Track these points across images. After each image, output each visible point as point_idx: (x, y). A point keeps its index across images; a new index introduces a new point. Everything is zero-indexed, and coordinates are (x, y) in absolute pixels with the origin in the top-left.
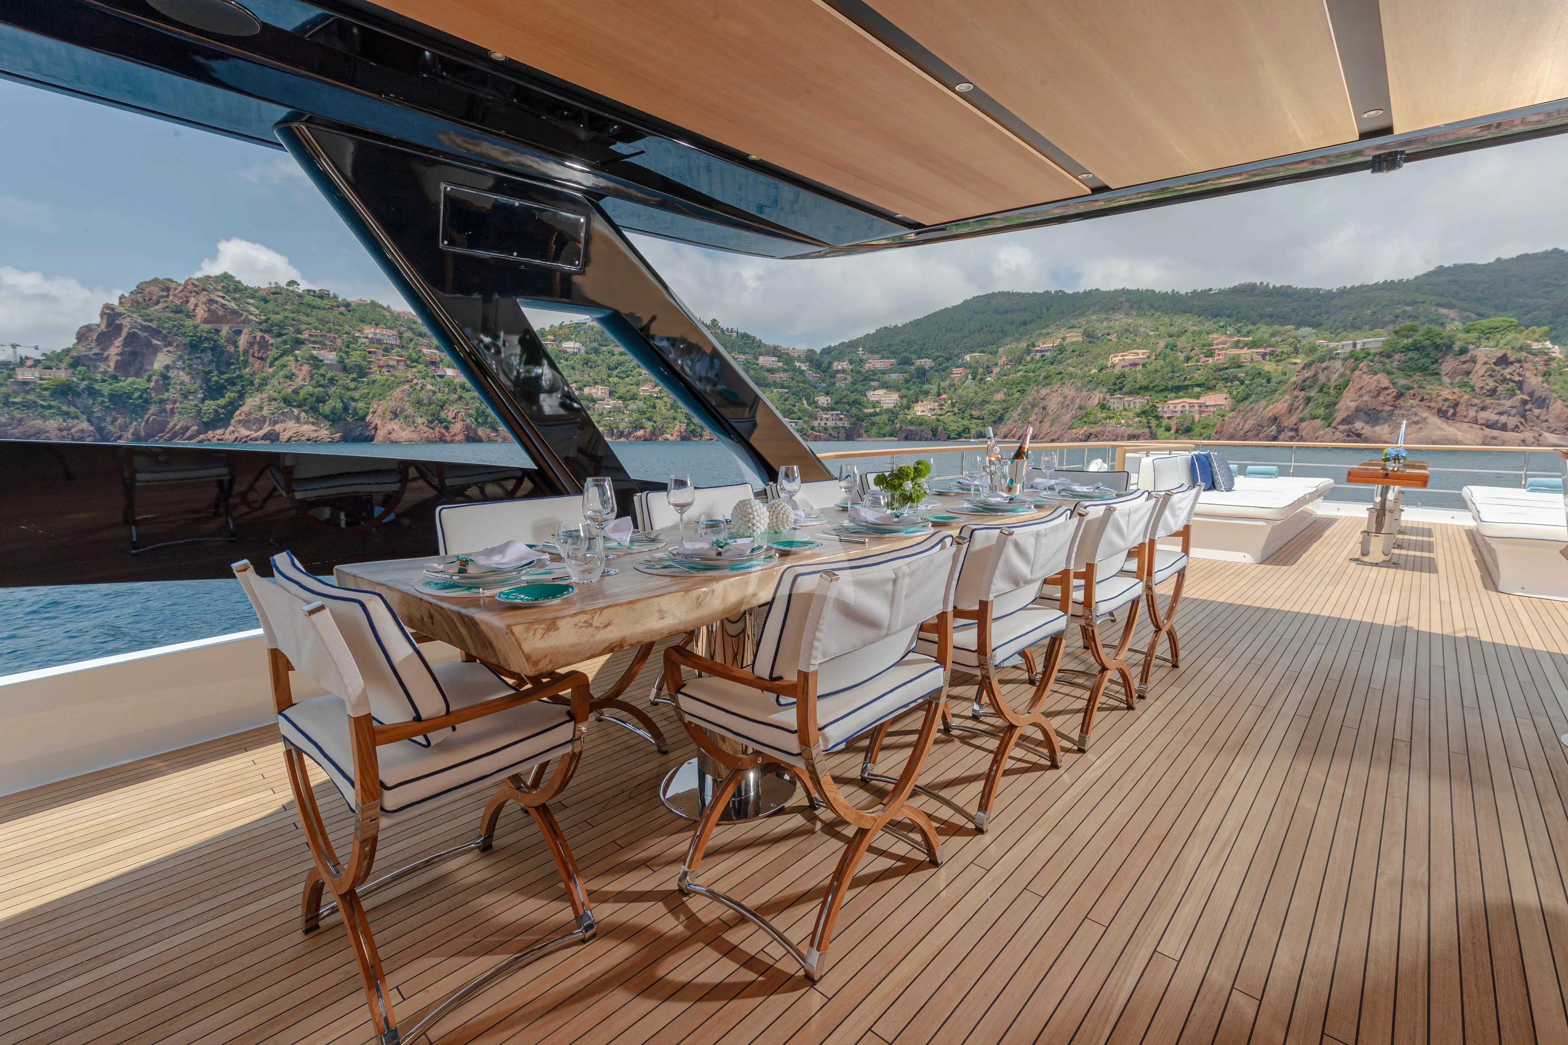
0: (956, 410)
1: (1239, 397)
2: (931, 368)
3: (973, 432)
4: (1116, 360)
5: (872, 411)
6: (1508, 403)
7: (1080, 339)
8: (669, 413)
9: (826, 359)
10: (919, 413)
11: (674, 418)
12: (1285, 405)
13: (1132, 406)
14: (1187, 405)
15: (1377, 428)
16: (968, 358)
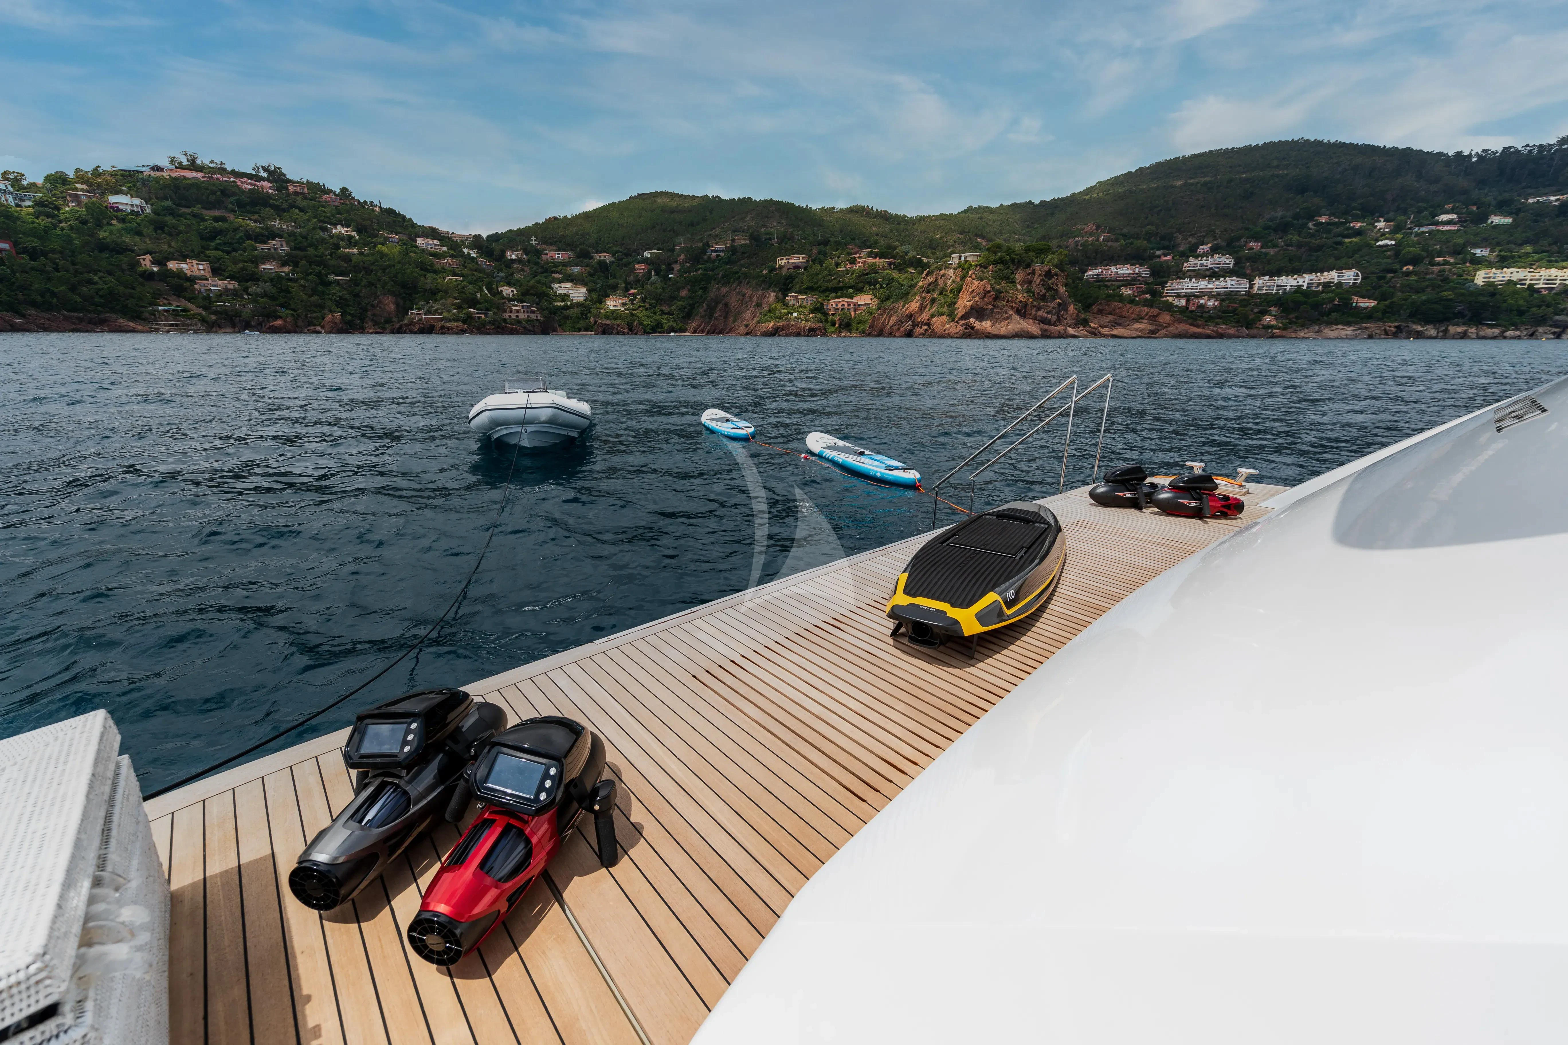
0: (647, 306)
1: (883, 297)
2: (613, 263)
3: (666, 327)
4: (782, 262)
5: (562, 304)
6: (1052, 305)
7: (748, 242)
8: (312, 299)
9: (496, 247)
10: (612, 308)
11: (322, 307)
12: (918, 304)
13: (805, 304)
14: (846, 304)
15: (984, 323)
16: (647, 254)
